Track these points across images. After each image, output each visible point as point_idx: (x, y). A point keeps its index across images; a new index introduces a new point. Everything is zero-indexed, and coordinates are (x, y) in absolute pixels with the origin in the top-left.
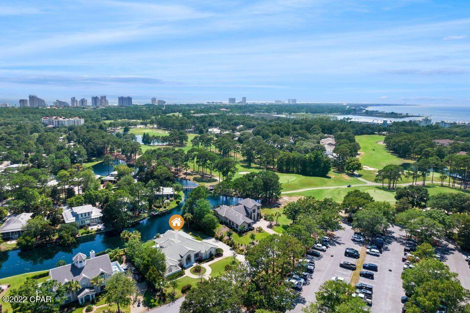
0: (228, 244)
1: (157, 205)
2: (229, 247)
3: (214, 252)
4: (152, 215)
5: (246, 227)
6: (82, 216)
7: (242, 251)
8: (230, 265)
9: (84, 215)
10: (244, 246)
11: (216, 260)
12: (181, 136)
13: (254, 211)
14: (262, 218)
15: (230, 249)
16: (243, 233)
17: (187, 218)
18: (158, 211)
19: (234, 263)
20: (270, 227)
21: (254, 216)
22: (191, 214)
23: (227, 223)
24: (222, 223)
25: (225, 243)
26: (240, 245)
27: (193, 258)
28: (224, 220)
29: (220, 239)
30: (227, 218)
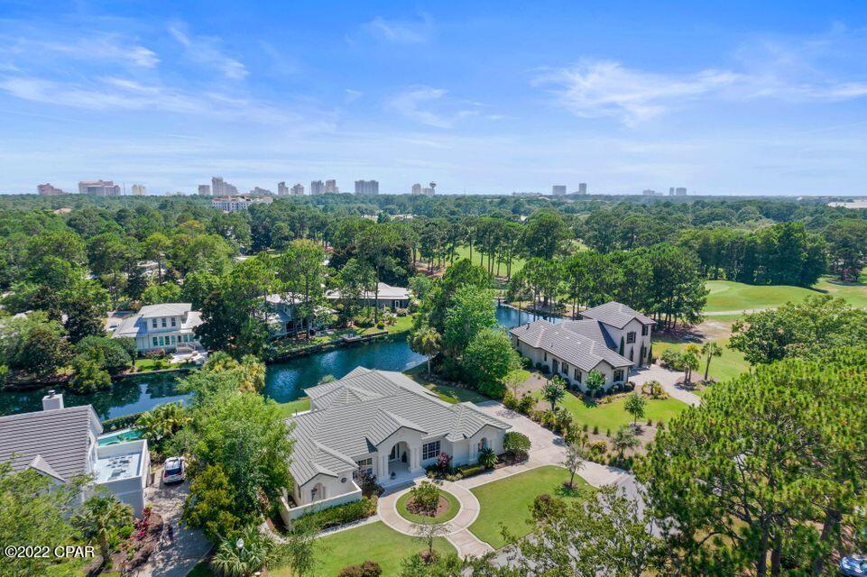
0: (548, 426)
1: (361, 319)
2: (551, 436)
3: (495, 445)
4: (344, 340)
5: (609, 379)
6: (155, 326)
7: (601, 449)
8: (554, 497)
9: (159, 324)
10: (603, 432)
11: (501, 473)
12: (452, 217)
13: (631, 337)
14: (654, 361)
15: (556, 442)
16: (600, 394)
17: (424, 340)
18: (360, 333)
19: (568, 489)
20: (687, 385)
21: (632, 352)
22: (437, 331)
23: (547, 367)
24: (529, 366)
25: (538, 421)
26: (591, 429)
27: (416, 459)
28: (536, 358)
29: (523, 409)
30: (546, 352)
